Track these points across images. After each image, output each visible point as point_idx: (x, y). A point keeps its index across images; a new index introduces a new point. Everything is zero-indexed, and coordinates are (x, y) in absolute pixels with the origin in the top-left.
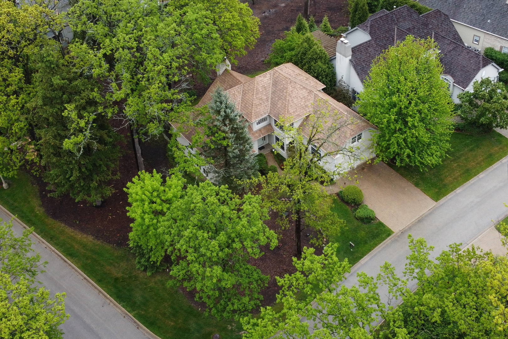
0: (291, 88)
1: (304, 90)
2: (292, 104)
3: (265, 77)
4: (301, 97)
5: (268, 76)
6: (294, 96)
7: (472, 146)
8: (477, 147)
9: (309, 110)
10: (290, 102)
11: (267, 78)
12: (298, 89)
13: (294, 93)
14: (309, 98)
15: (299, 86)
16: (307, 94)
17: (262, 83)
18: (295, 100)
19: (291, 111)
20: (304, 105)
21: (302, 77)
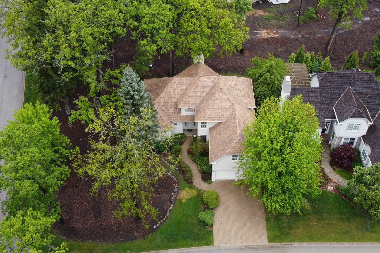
0: (218, 95)
1: (228, 102)
2: (211, 108)
3: (209, 79)
4: (222, 106)
5: (212, 79)
6: (217, 102)
7: (345, 217)
8: (348, 220)
9: (223, 119)
10: (211, 106)
11: (211, 81)
12: (223, 99)
13: (218, 100)
14: (229, 109)
15: (225, 97)
16: (229, 106)
17: (205, 82)
18: (216, 106)
19: (208, 112)
20: (220, 113)
21: (239, 92)
